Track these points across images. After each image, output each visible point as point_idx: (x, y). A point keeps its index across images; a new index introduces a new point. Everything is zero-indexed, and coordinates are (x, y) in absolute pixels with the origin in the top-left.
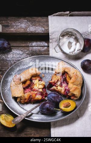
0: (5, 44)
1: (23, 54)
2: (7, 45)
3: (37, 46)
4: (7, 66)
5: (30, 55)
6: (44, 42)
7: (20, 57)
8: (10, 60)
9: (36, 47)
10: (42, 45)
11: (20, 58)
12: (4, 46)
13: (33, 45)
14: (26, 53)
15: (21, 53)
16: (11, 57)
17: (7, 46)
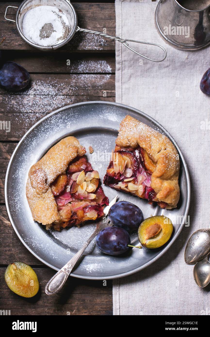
0: (16, 79)
1: (56, 95)
2: (21, 80)
3: (87, 71)
4: (21, 129)
5: (73, 98)
6: (103, 62)
7: (50, 105)
8: (27, 113)
9: (87, 76)
10: (100, 71)
11: (49, 108)
12: (14, 84)
13: (80, 70)
14: (64, 92)
15: (52, 91)
16: (30, 104)
17: (21, 83)
